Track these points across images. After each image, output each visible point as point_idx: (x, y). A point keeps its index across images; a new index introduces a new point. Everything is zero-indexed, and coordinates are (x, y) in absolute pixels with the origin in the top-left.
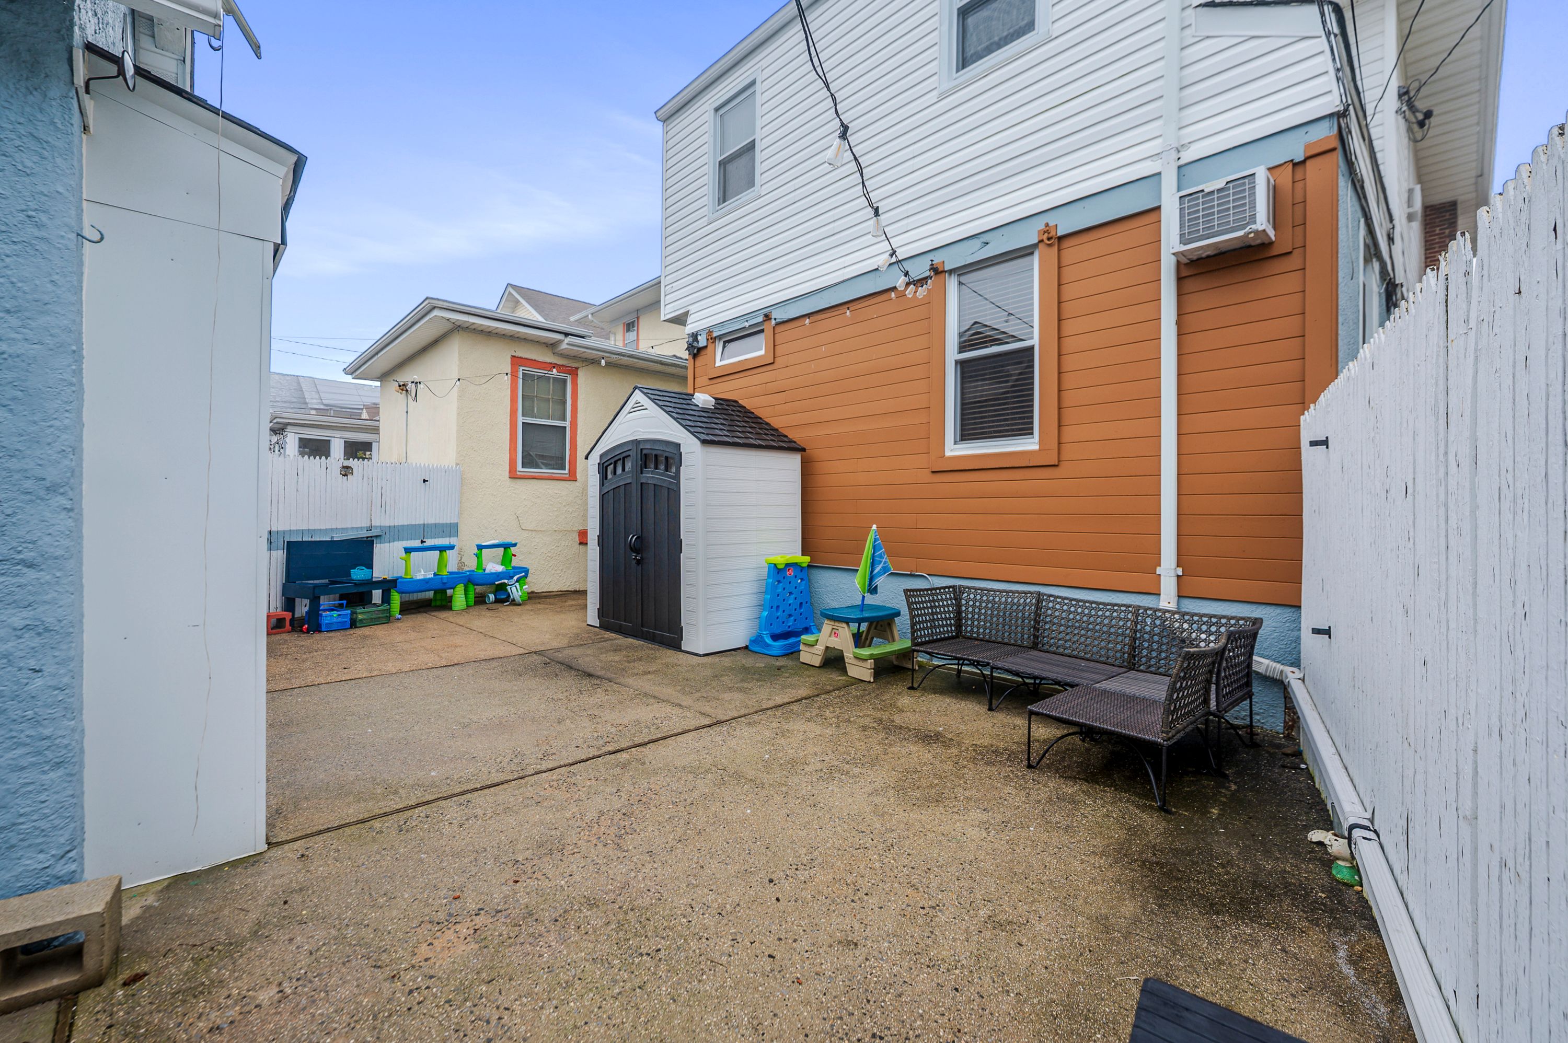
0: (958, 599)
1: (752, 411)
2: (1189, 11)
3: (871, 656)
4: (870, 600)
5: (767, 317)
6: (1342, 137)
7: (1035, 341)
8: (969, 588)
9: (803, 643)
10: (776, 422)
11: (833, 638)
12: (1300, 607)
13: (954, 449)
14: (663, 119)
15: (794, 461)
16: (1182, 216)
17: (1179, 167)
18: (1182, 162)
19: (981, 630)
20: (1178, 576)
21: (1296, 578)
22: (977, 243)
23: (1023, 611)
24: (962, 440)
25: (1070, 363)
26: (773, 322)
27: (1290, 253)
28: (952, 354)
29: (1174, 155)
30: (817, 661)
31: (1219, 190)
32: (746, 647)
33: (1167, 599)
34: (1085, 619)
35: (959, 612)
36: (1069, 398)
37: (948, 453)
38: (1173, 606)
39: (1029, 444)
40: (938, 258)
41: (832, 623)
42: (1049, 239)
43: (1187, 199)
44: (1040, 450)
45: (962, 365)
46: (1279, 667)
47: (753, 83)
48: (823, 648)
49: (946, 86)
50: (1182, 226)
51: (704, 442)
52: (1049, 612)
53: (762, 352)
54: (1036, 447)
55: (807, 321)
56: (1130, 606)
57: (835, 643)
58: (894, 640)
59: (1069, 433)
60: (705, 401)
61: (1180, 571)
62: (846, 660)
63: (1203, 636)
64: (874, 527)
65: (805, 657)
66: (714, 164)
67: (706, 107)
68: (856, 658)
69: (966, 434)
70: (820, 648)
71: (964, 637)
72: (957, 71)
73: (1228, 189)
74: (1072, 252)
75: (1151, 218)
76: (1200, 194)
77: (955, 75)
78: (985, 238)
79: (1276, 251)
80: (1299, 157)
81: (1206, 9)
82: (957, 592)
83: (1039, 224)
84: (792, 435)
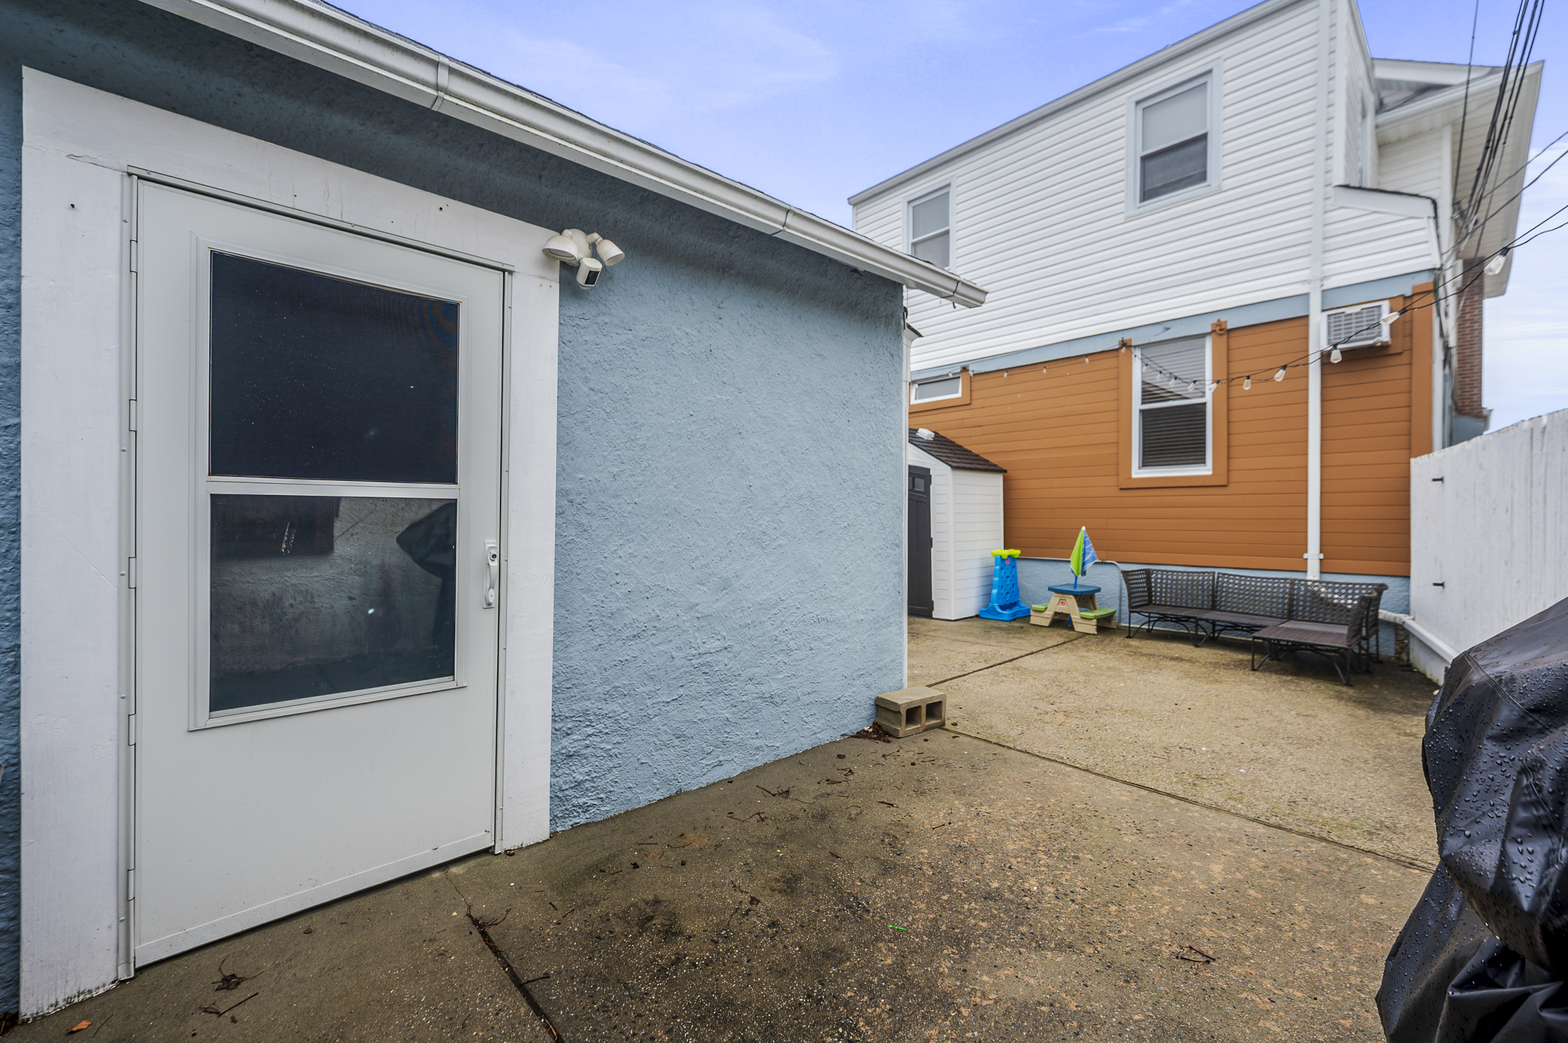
0: (1148, 579)
1: (953, 440)
2: (1329, 188)
3: (1095, 617)
4: (1081, 580)
5: (965, 369)
6: (1436, 283)
7: (1208, 399)
8: (1157, 571)
9: (1034, 611)
10: (975, 449)
11: (1061, 606)
12: (1408, 577)
13: (1138, 473)
14: (854, 202)
15: (998, 480)
16: (1329, 327)
17: (1323, 291)
18: (1325, 288)
19: (1168, 599)
20: (1321, 560)
21: (1407, 560)
22: (1160, 328)
23: (1203, 585)
24: (1144, 466)
25: (1235, 416)
26: (971, 373)
27: (1400, 354)
28: (1137, 405)
29: (1319, 284)
30: (1047, 623)
31: (1357, 314)
32: (977, 616)
33: (1313, 573)
34: (1253, 588)
35: (1150, 588)
36: (1235, 440)
37: (1134, 476)
38: (1317, 578)
39: (1204, 470)
40: (1126, 336)
41: (1061, 595)
42: (1221, 330)
43: (1333, 317)
44: (1213, 475)
45: (1143, 412)
46: (1393, 615)
47: (949, 185)
48: (1052, 613)
49: (1131, 212)
50: (1329, 333)
51: (954, 468)
52: (1225, 585)
53: (959, 395)
54: (1210, 473)
55: (1006, 374)
56: (1287, 579)
57: (1062, 609)
58: (1095, 609)
59: (1235, 464)
60: (929, 435)
61: (1322, 556)
62: (1073, 620)
63: (1336, 596)
64: (1084, 528)
65: (1034, 620)
66: (908, 245)
67: (899, 198)
68: (1082, 618)
69: (1146, 462)
70: (1049, 613)
71: (1155, 604)
72: (1141, 201)
73: (1362, 313)
74: (1236, 340)
75: (1302, 322)
76: (1343, 315)
77: (1138, 205)
78: (1167, 325)
79: (1392, 351)
80: (1408, 293)
81: (1342, 189)
82: (1148, 573)
83: (1214, 319)
84: (993, 459)
